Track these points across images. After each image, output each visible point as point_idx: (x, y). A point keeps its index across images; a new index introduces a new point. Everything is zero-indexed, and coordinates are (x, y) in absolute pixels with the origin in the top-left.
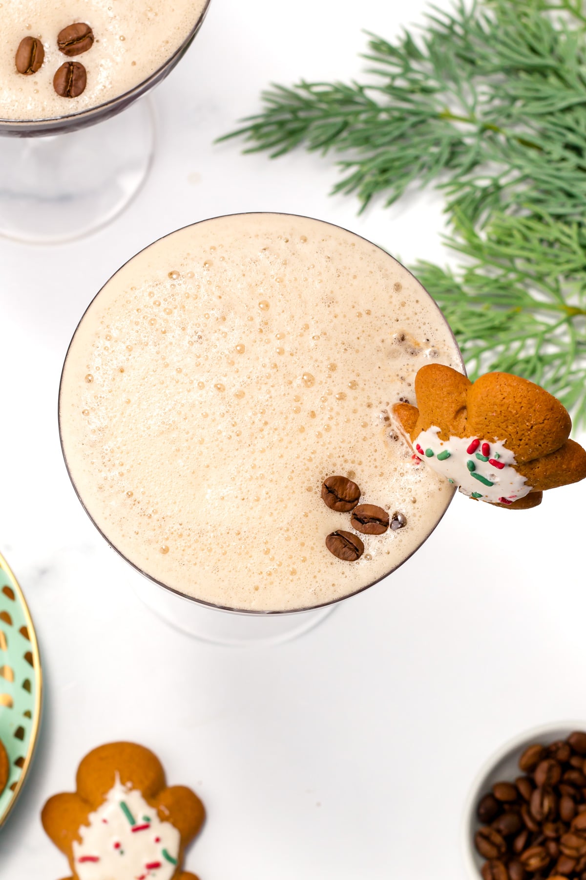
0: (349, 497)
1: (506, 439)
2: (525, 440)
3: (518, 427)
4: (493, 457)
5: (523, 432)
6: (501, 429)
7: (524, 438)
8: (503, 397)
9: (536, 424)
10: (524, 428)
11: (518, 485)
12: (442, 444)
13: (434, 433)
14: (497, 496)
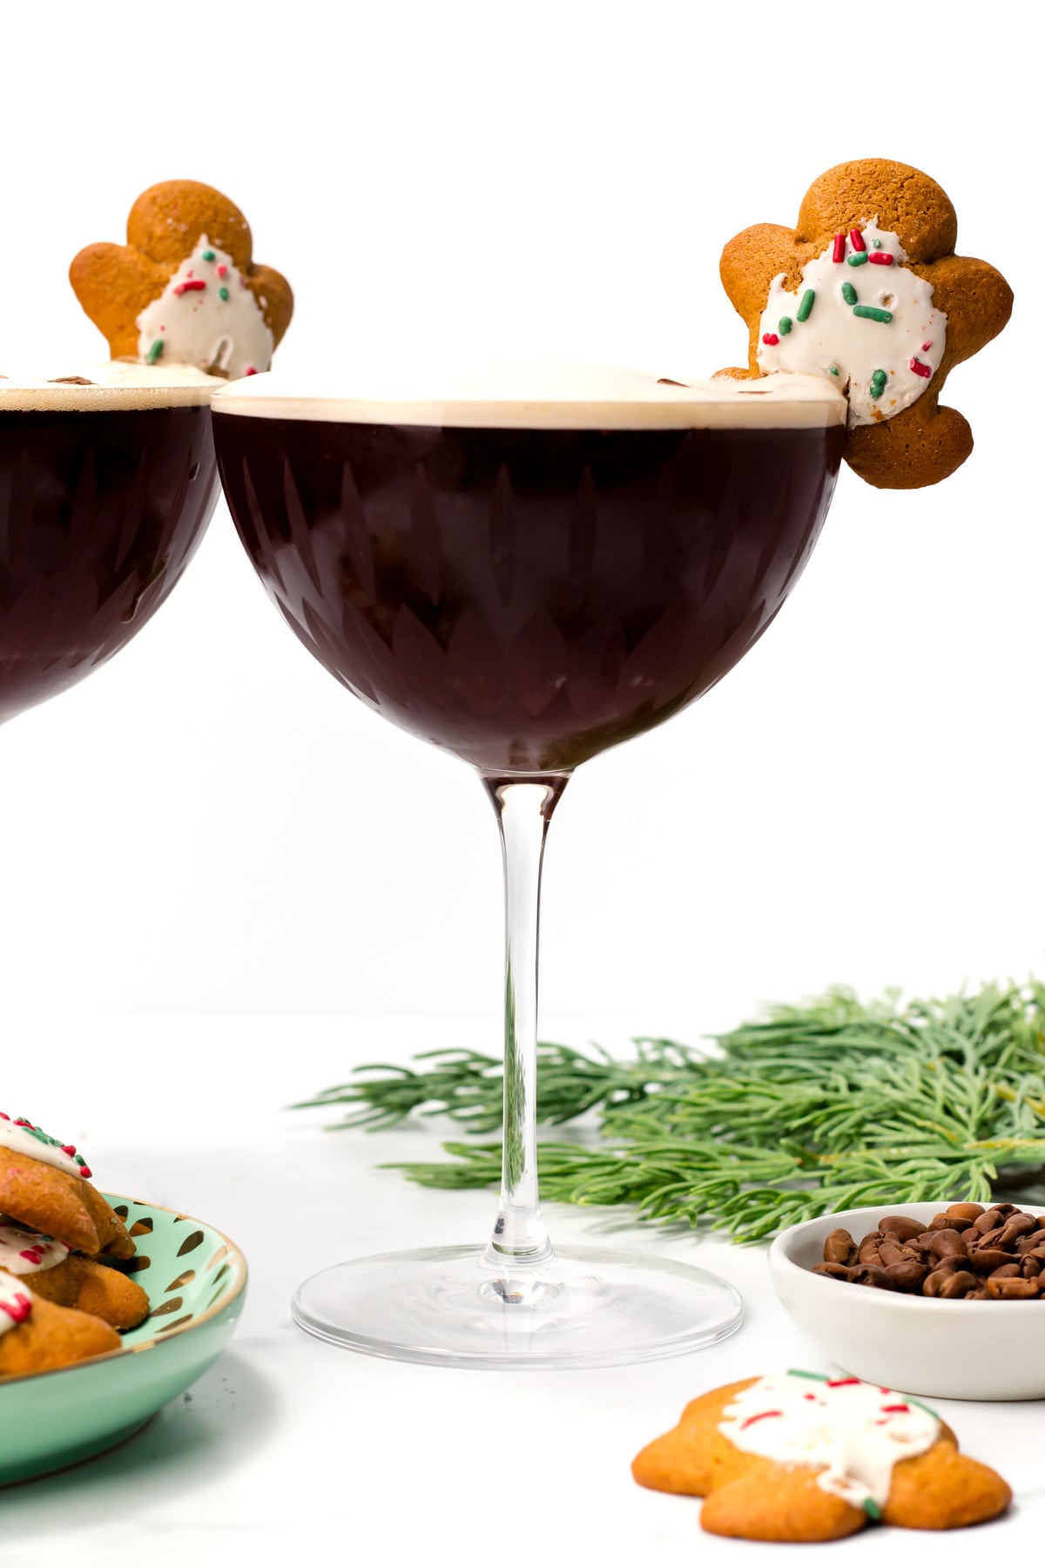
1: (877, 215)
2: (902, 208)
3: (884, 190)
5: (894, 195)
6: (863, 204)
7: (900, 205)
10: (893, 189)
11: (925, 304)
12: (796, 293)
13: (779, 291)
14: (907, 361)
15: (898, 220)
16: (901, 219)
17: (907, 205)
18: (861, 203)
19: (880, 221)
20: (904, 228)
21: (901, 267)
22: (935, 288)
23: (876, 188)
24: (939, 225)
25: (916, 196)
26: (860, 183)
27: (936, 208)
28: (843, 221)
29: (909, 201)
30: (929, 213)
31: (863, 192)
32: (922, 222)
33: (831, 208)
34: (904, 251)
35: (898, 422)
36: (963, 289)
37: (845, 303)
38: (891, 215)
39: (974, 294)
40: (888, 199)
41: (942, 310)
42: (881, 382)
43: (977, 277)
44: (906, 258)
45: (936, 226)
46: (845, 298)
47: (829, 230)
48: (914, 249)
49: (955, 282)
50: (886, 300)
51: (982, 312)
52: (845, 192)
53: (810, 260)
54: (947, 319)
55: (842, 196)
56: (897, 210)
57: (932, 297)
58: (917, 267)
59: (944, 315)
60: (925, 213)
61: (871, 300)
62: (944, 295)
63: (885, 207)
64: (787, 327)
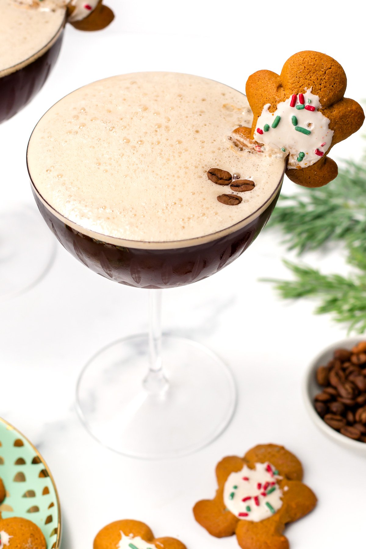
0: (226, 177)
1: (312, 86)
2: (323, 84)
3: (317, 74)
4: (307, 104)
5: (321, 77)
6: (307, 80)
7: (322, 82)
8: (303, 58)
9: (328, 69)
10: (321, 74)
11: (325, 128)
12: (273, 115)
13: (267, 111)
14: (314, 150)
15: (320, 90)
16: (322, 90)
17: (326, 82)
18: (306, 79)
19: (312, 90)
20: (322, 94)
21: (318, 111)
22: (331, 121)
23: (314, 73)
24: (337, 91)
25: (330, 78)
26: (308, 69)
27: (338, 83)
28: (298, 87)
29: (327, 81)
30: (334, 86)
31: (308, 74)
32: (330, 91)
33: (293, 79)
34: (321, 104)
35: (307, 169)
36: (343, 120)
37: (292, 124)
38: (318, 87)
39: (348, 121)
40: (318, 79)
41: (332, 129)
42: (302, 157)
43: (350, 113)
44: (321, 107)
45: (336, 92)
46: (293, 123)
47: (291, 89)
48: (325, 103)
49: (340, 118)
50: (309, 125)
51: (350, 128)
52: (301, 73)
53: (281, 101)
54: (334, 133)
55: (299, 74)
56: (321, 85)
57: (329, 125)
58: (325, 111)
59: (333, 131)
60: (333, 86)
61: (303, 124)
62: (334, 123)
63: (316, 83)
64: (267, 129)
